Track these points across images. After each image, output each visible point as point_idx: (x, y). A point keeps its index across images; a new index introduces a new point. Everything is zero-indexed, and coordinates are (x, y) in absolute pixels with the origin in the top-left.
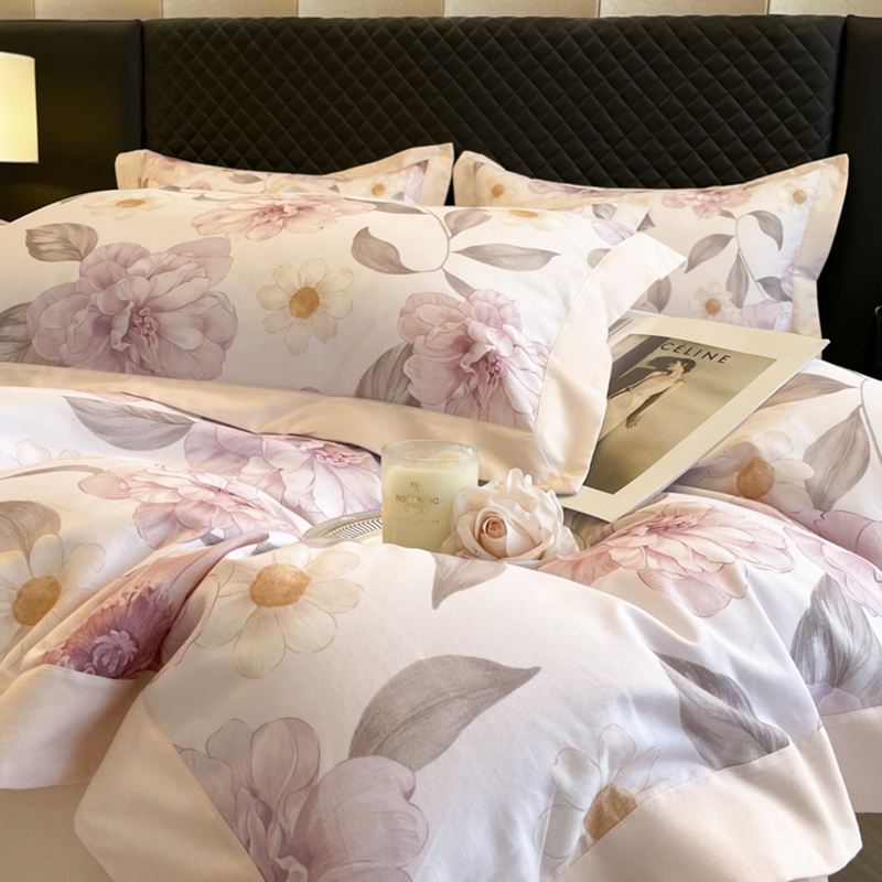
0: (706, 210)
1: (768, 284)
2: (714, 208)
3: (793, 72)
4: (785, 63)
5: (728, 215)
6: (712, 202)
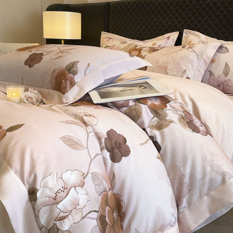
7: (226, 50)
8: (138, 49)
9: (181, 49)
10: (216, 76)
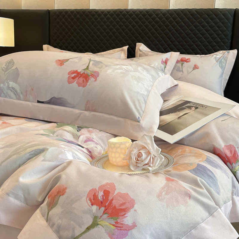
4: (219, 21)
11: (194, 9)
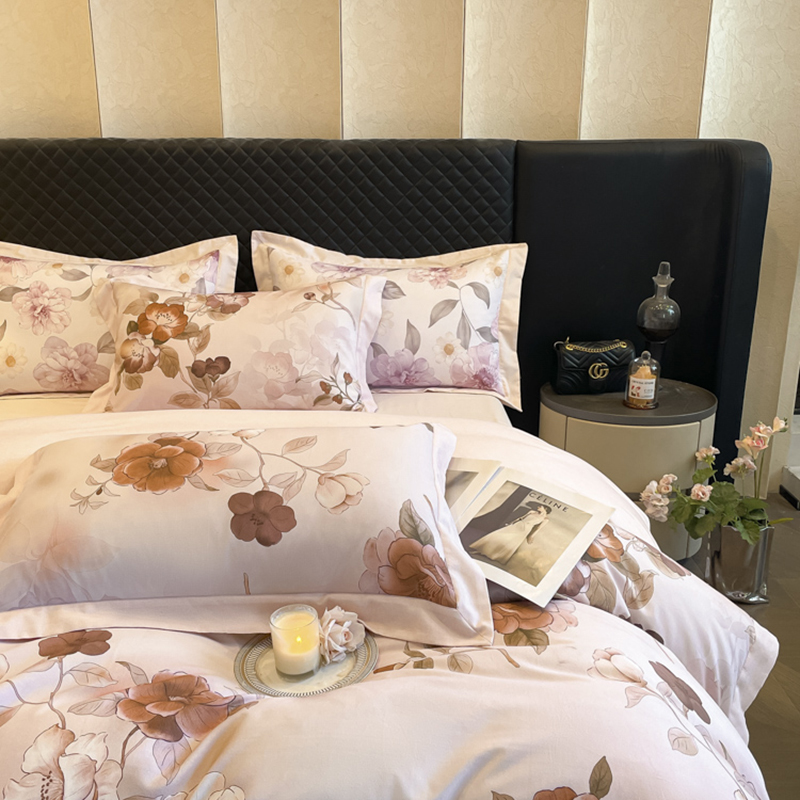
0: (438, 283)
1: (483, 332)
2: (443, 281)
3: (485, 180)
4: (480, 175)
5: (454, 286)
6: (441, 276)
7: (395, 289)
8: (164, 305)
9: (307, 304)
10: (391, 354)
11: (412, 141)
